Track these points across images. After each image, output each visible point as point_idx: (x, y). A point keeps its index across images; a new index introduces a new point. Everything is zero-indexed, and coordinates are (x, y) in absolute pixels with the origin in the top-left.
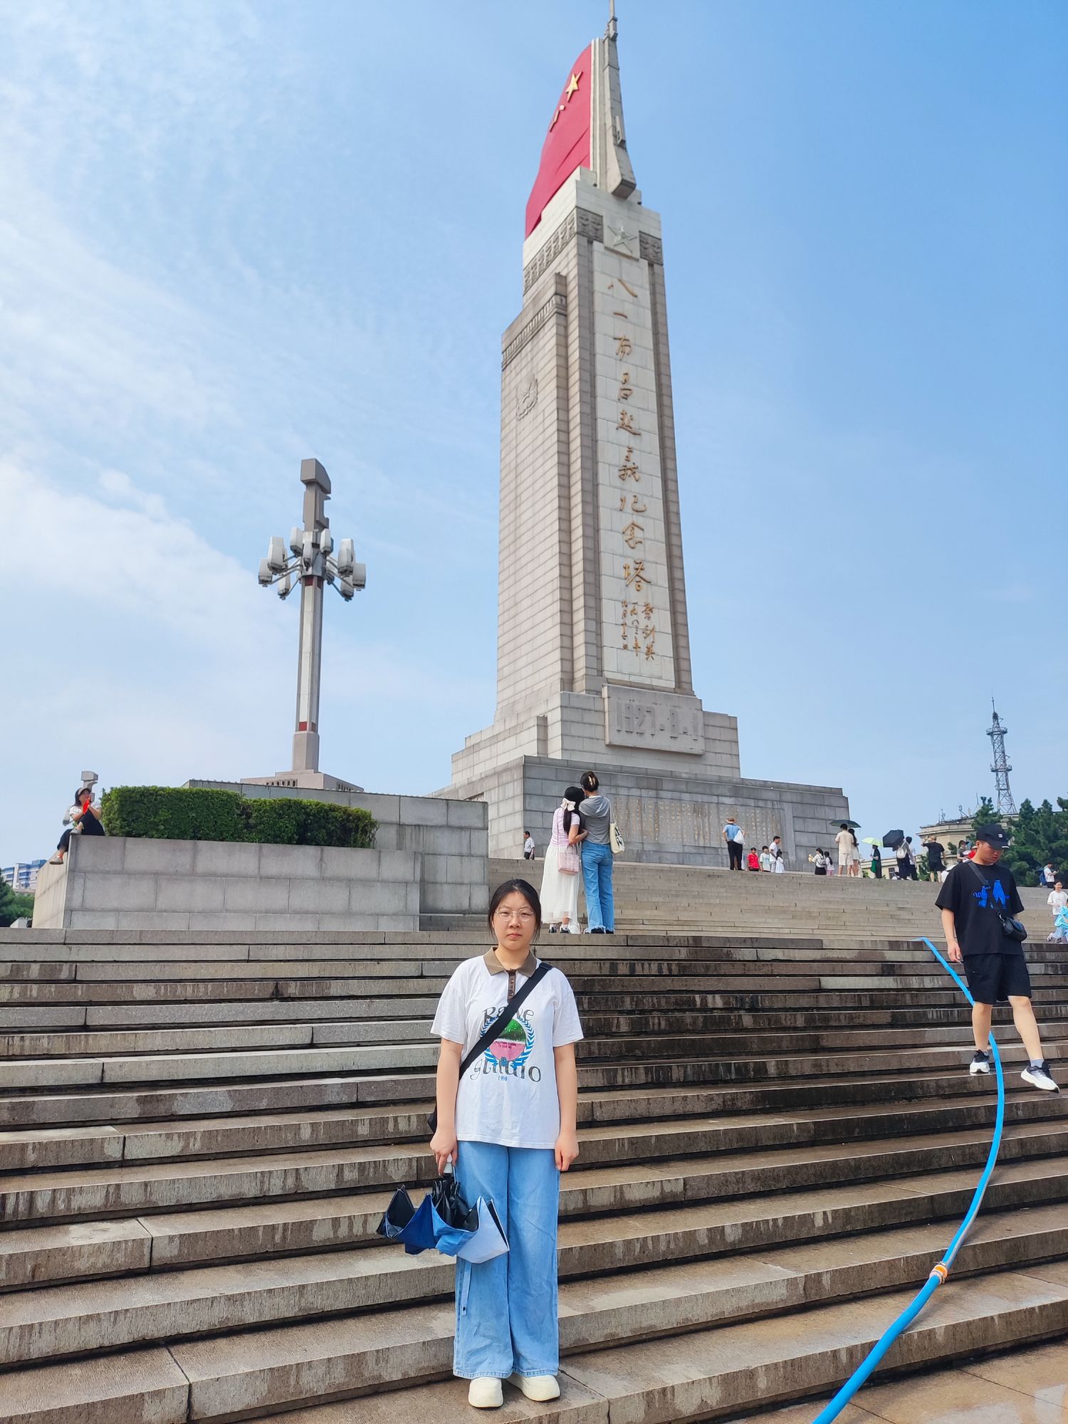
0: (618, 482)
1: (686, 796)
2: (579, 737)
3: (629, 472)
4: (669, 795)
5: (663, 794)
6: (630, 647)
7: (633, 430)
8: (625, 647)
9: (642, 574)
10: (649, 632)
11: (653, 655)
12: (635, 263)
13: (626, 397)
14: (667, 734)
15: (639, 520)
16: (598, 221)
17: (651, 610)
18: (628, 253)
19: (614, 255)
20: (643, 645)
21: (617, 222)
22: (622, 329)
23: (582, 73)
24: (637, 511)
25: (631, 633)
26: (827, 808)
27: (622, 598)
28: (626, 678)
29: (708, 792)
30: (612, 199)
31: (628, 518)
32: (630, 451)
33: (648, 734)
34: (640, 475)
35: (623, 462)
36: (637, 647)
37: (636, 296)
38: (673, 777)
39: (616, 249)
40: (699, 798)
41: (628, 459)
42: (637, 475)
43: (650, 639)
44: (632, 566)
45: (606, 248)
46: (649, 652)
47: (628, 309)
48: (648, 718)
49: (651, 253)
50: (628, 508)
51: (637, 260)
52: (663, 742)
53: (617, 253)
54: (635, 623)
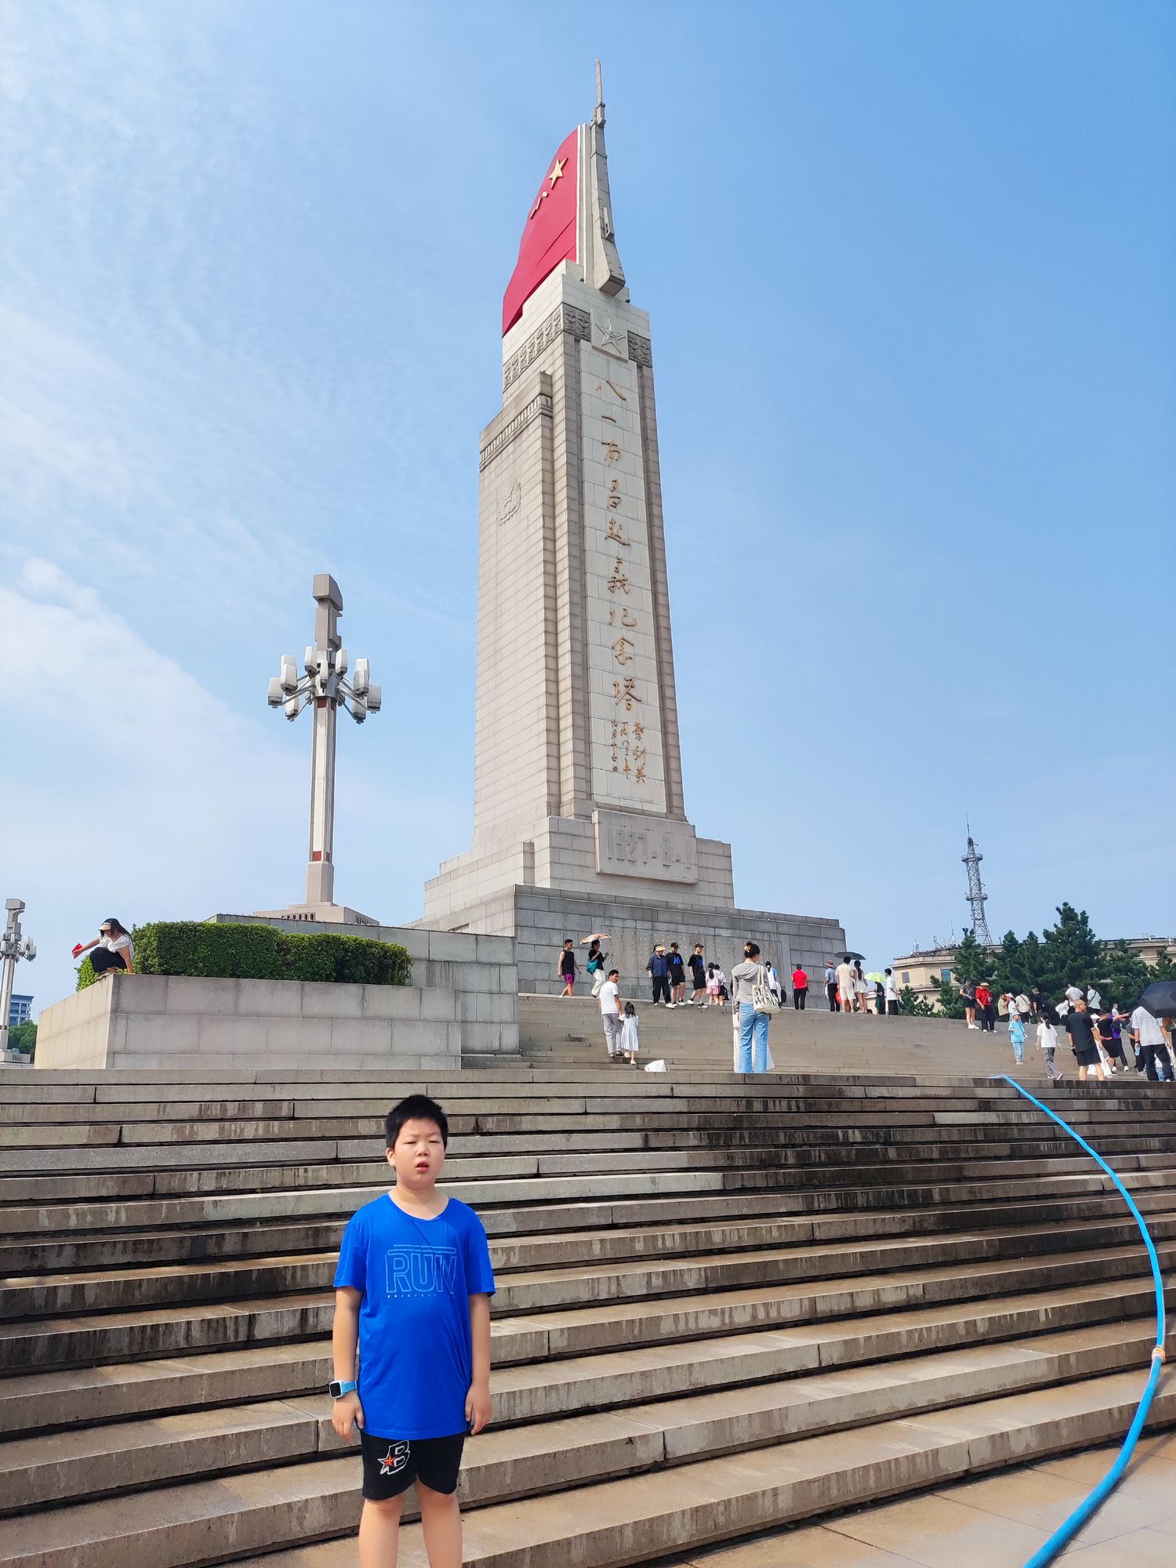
0: (607, 594)
1: (682, 928)
2: (568, 864)
3: (618, 584)
4: (664, 927)
5: (659, 926)
6: (621, 768)
7: (623, 541)
8: (615, 769)
9: (632, 692)
10: (639, 753)
11: (643, 778)
12: (623, 364)
13: (615, 505)
14: (659, 862)
15: (629, 635)
16: (585, 318)
17: (641, 730)
18: (619, 355)
19: (602, 355)
20: (634, 766)
21: (605, 323)
22: (609, 433)
23: (567, 159)
24: (627, 625)
25: (621, 754)
26: (824, 941)
27: (612, 717)
28: (616, 802)
29: (704, 923)
30: (600, 296)
31: (620, 632)
32: (619, 562)
33: (640, 863)
34: (630, 587)
35: (612, 574)
36: (627, 769)
37: (625, 400)
38: (668, 907)
39: (603, 348)
40: (695, 930)
41: (617, 570)
42: (626, 588)
43: (639, 763)
44: (622, 683)
45: (593, 347)
46: (640, 775)
47: (616, 412)
48: (640, 845)
49: (640, 354)
50: (618, 622)
51: (626, 361)
52: (656, 871)
53: (605, 353)
54: (626, 744)
